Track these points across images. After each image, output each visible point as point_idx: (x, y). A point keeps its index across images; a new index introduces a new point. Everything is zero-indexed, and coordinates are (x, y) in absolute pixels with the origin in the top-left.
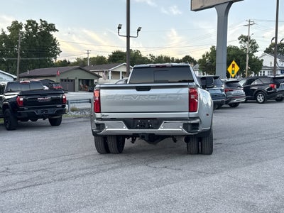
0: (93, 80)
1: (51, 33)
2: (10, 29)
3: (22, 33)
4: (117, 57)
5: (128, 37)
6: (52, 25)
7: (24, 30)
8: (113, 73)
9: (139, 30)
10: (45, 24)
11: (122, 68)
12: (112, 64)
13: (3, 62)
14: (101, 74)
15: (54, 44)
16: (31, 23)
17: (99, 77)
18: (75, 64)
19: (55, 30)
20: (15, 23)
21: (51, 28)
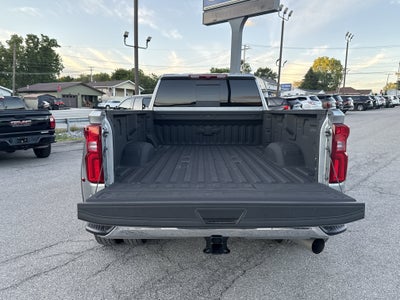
0: (96, 97)
1: (53, 48)
2: (10, 43)
3: (23, 48)
4: (120, 75)
5: (136, 47)
6: (53, 41)
7: (24, 44)
8: (117, 89)
9: (148, 41)
10: (46, 39)
11: (126, 85)
12: (115, 81)
13: (3, 76)
14: (105, 91)
15: (57, 60)
16: (31, 38)
17: (103, 93)
18: (78, 80)
19: (56, 45)
20: (15, 37)
21: (53, 43)
